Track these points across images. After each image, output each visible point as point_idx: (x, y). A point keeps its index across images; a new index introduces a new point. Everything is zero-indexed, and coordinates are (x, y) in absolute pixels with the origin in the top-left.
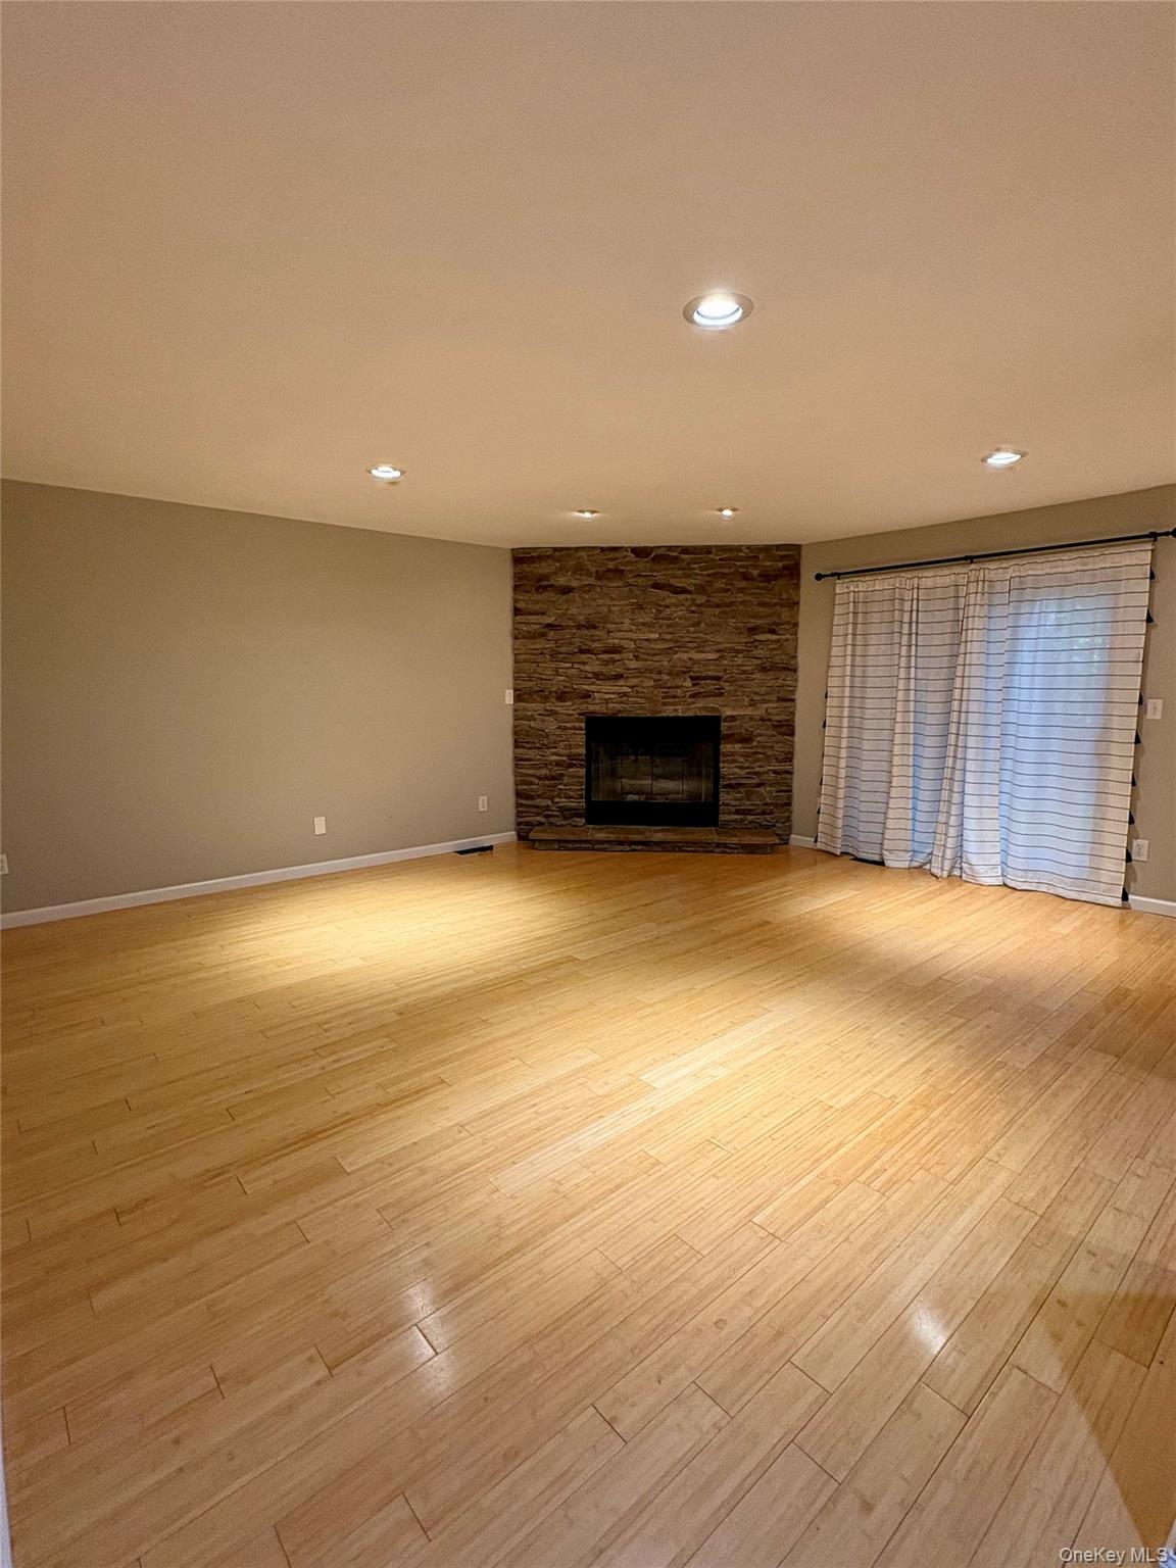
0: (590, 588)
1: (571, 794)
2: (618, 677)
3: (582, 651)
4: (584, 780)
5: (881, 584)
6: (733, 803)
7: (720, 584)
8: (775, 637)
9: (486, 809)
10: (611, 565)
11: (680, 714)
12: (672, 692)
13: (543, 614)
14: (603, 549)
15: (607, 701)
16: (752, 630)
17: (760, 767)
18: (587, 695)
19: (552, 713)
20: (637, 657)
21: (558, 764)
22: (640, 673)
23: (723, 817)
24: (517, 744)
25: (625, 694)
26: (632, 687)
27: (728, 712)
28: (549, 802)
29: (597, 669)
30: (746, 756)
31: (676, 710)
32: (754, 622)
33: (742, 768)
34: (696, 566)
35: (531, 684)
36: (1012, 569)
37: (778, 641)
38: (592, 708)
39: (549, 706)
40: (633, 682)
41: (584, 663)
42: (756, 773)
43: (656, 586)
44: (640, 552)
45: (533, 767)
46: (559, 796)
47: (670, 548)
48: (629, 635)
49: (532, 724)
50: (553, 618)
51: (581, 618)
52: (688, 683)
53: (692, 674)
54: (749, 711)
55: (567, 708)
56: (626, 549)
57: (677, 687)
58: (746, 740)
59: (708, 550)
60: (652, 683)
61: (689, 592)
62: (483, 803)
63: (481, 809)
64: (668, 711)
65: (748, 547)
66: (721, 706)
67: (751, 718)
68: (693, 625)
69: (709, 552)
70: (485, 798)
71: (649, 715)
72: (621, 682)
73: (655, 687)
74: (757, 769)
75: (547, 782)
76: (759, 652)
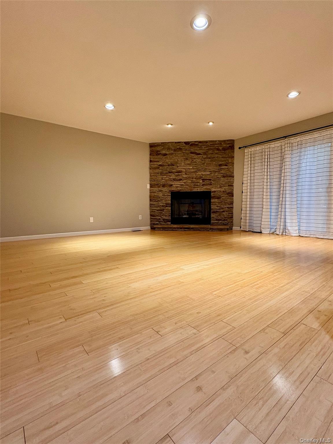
0: (172, 154)
1: (167, 215)
2: (181, 180)
3: (170, 172)
4: (170, 211)
5: (258, 148)
6: (215, 217)
7: (210, 152)
8: (227, 167)
9: (141, 219)
10: (178, 147)
11: (199, 191)
12: (197, 184)
13: (158, 162)
14: (176, 143)
15: (177, 187)
16: (220, 165)
17: (223, 206)
18: (171, 185)
19: (161, 191)
20: (186, 174)
21: (163, 206)
22: (186, 178)
23: (212, 222)
24: (151, 200)
25: (182, 185)
26: (184, 183)
27: (213, 190)
28: (160, 217)
29: (174, 178)
30: (219, 203)
31: (198, 189)
32: (221, 163)
33: (218, 206)
34: (203, 147)
35: (155, 182)
36: (298, 139)
37: (228, 168)
38: (173, 189)
39: (160, 189)
40: (185, 181)
41: (170, 176)
42: (221, 208)
43: (191, 153)
44: (186, 143)
45: (155, 207)
46: (163, 216)
47: (195, 142)
48: (184, 167)
49: (155, 194)
50: (161, 163)
51: (169, 163)
52: (201, 181)
53: (202, 179)
54: (219, 189)
55: (165, 189)
56: (183, 142)
57: (198, 183)
58: (219, 198)
59: (206, 142)
60: (190, 181)
61: (201, 154)
62: (140, 217)
63: (140, 219)
64: (195, 190)
65: (218, 141)
66: (211, 188)
67: (220, 191)
68: (203, 164)
69: (207, 143)
70: (141, 216)
71: (189, 191)
72: (181, 181)
73: (191, 183)
74: (222, 207)
75: (159, 212)
76: (222, 172)
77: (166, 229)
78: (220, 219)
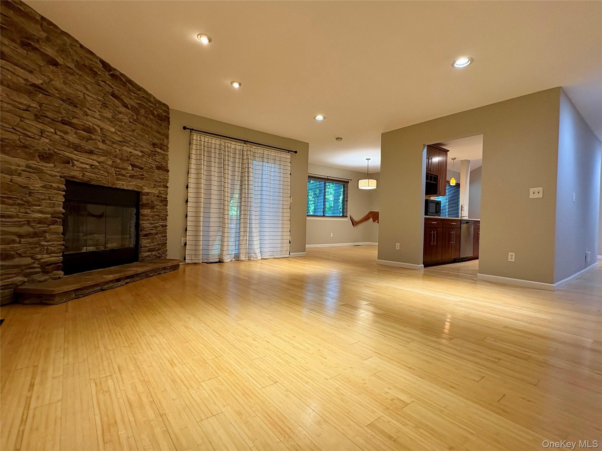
0: (71, 71)
1: (53, 249)
2: (91, 152)
3: (64, 122)
4: (61, 236)
6: (147, 245)
8: (162, 152)
10: (87, 63)
11: (125, 188)
12: (124, 172)
13: (31, 72)
15: (83, 170)
16: (154, 145)
17: (157, 223)
18: (68, 161)
19: (38, 171)
20: (103, 141)
21: (40, 221)
22: (104, 153)
23: (142, 255)
25: (95, 167)
26: (99, 162)
27: (145, 190)
28: (29, 260)
29: (76, 141)
31: (122, 184)
32: (156, 141)
34: (133, 94)
35: (15, 137)
37: (163, 154)
38: (73, 173)
39: (31, 163)
40: (102, 159)
41: (66, 133)
42: (155, 227)
43: (113, 95)
44: (106, 66)
45: (14, 224)
46: (41, 253)
47: (122, 75)
48: (99, 123)
49: (16, 178)
50: (41, 82)
52: (130, 168)
53: (131, 162)
54: (153, 191)
55: (50, 168)
56: (98, 58)
57: (124, 169)
58: (152, 207)
60: (111, 163)
61: (130, 109)
66: (143, 185)
67: (154, 195)
68: (131, 131)
69: (140, 90)
71: (110, 185)
72: (94, 157)
73: (112, 166)
74: (156, 225)
75: (31, 240)
76: (157, 158)
78: (154, 248)
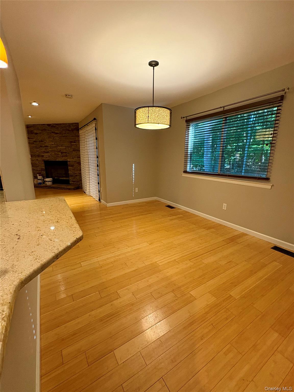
0: (40, 133)
2: (48, 152)
3: (41, 147)
4: (45, 174)
6: (72, 179)
7: (64, 132)
8: (75, 144)
10: (44, 128)
11: (60, 160)
12: (58, 155)
13: (33, 139)
14: (42, 124)
15: (47, 157)
16: (71, 142)
17: (76, 172)
18: (43, 156)
19: (37, 160)
20: (50, 148)
21: (40, 170)
22: (52, 151)
23: (70, 183)
24: (33, 166)
25: (49, 156)
26: (50, 154)
27: (68, 160)
29: (44, 150)
30: (72, 169)
31: (59, 159)
32: (71, 140)
33: (72, 172)
34: (59, 128)
35: (33, 154)
37: (76, 145)
38: (44, 159)
39: (37, 158)
41: (42, 149)
42: (75, 173)
43: (52, 132)
44: (49, 125)
45: (35, 171)
47: (54, 124)
48: (48, 143)
49: (34, 162)
50: (35, 140)
51: (40, 139)
52: (60, 154)
53: (61, 152)
54: (72, 160)
55: (39, 159)
56: (46, 124)
58: (72, 166)
59: (60, 124)
60: (54, 154)
61: (59, 134)
64: (58, 160)
65: (68, 124)
67: (73, 161)
68: (60, 141)
69: (61, 125)
71: (54, 160)
72: (48, 153)
74: (75, 172)
76: (73, 147)
77: (38, 187)
78: (75, 181)
